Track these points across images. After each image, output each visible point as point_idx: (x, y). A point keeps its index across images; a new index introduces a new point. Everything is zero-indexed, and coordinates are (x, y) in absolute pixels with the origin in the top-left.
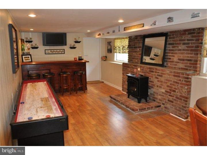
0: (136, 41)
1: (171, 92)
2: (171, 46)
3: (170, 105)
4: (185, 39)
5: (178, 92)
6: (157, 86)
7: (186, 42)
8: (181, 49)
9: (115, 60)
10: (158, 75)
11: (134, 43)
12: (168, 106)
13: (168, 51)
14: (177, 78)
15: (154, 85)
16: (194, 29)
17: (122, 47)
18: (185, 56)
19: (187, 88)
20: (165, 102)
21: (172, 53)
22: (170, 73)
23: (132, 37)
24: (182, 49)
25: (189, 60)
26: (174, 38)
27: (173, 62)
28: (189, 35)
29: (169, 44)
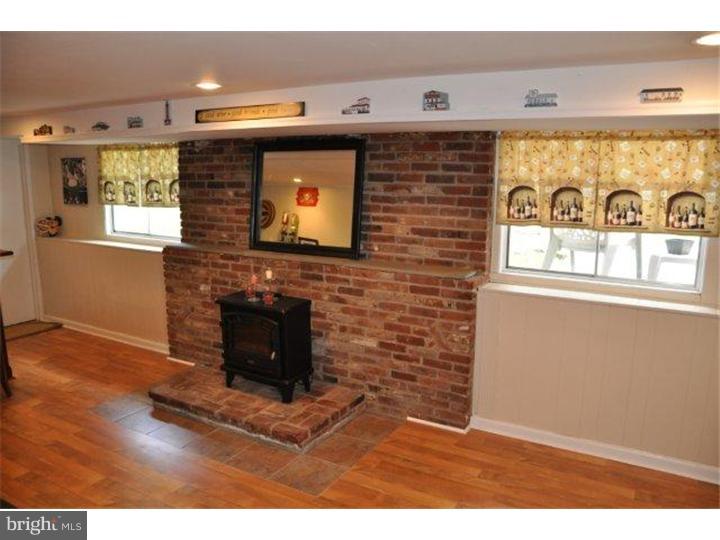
0: (218, 159)
1: (402, 344)
2: (379, 185)
3: (405, 389)
4: (434, 162)
5: (431, 345)
6: (343, 329)
7: (440, 172)
8: (422, 195)
9: (109, 231)
10: (341, 290)
11: (209, 168)
12: (396, 393)
13: (370, 203)
14: (427, 297)
15: (328, 327)
16: (467, 134)
17: (145, 182)
18: (440, 220)
19: (467, 328)
20: (383, 382)
21: (386, 210)
22: (394, 282)
23: (197, 144)
24: (426, 195)
25: (453, 234)
26: (391, 157)
27: (391, 239)
28: (451, 152)
29: (373, 178)
